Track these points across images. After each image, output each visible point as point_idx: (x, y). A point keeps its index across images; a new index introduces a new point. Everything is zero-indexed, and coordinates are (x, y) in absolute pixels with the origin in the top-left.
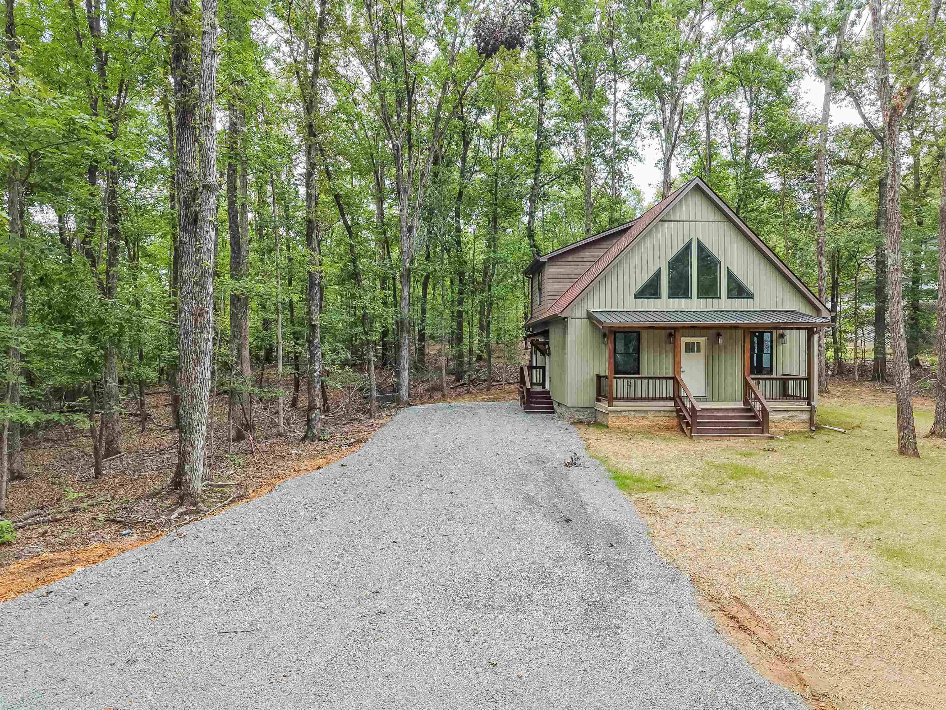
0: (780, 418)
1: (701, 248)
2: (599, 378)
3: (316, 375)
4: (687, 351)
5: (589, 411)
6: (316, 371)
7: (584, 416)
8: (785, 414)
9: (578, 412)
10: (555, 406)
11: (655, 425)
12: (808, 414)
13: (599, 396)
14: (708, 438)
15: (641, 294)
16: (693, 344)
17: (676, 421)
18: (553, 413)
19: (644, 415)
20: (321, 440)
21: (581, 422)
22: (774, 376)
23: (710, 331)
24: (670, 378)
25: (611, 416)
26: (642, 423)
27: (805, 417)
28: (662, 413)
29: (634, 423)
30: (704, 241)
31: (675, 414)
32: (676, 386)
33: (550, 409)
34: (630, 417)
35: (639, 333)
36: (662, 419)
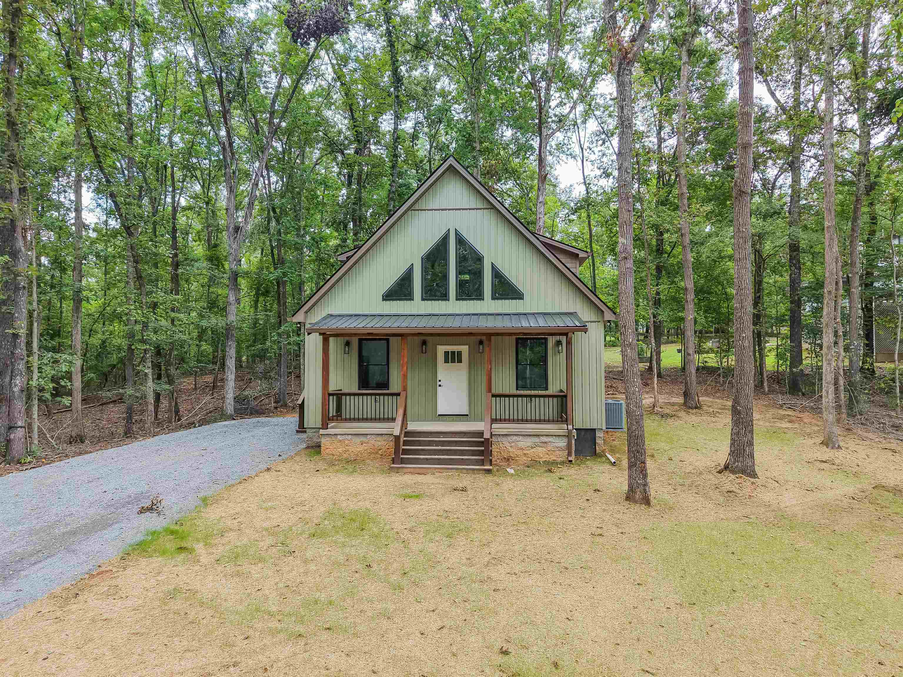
0: (529, 444)
1: (461, 241)
3: (16, 389)
4: (446, 361)
6: (15, 386)
8: (536, 440)
11: (377, 451)
12: (565, 440)
14: (409, 470)
15: (389, 296)
16: (453, 353)
19: (363, 439)
20: (20, 463)
22: (550, 392)
23: (473, 338)
25: (323, 440)
26: (361, 448)
27: (562, 443)
28: (385, 438)
29: (351, 449)
30: (465, 234)
34: (347, 442)
35: (388, 340)
36: (385, 444)
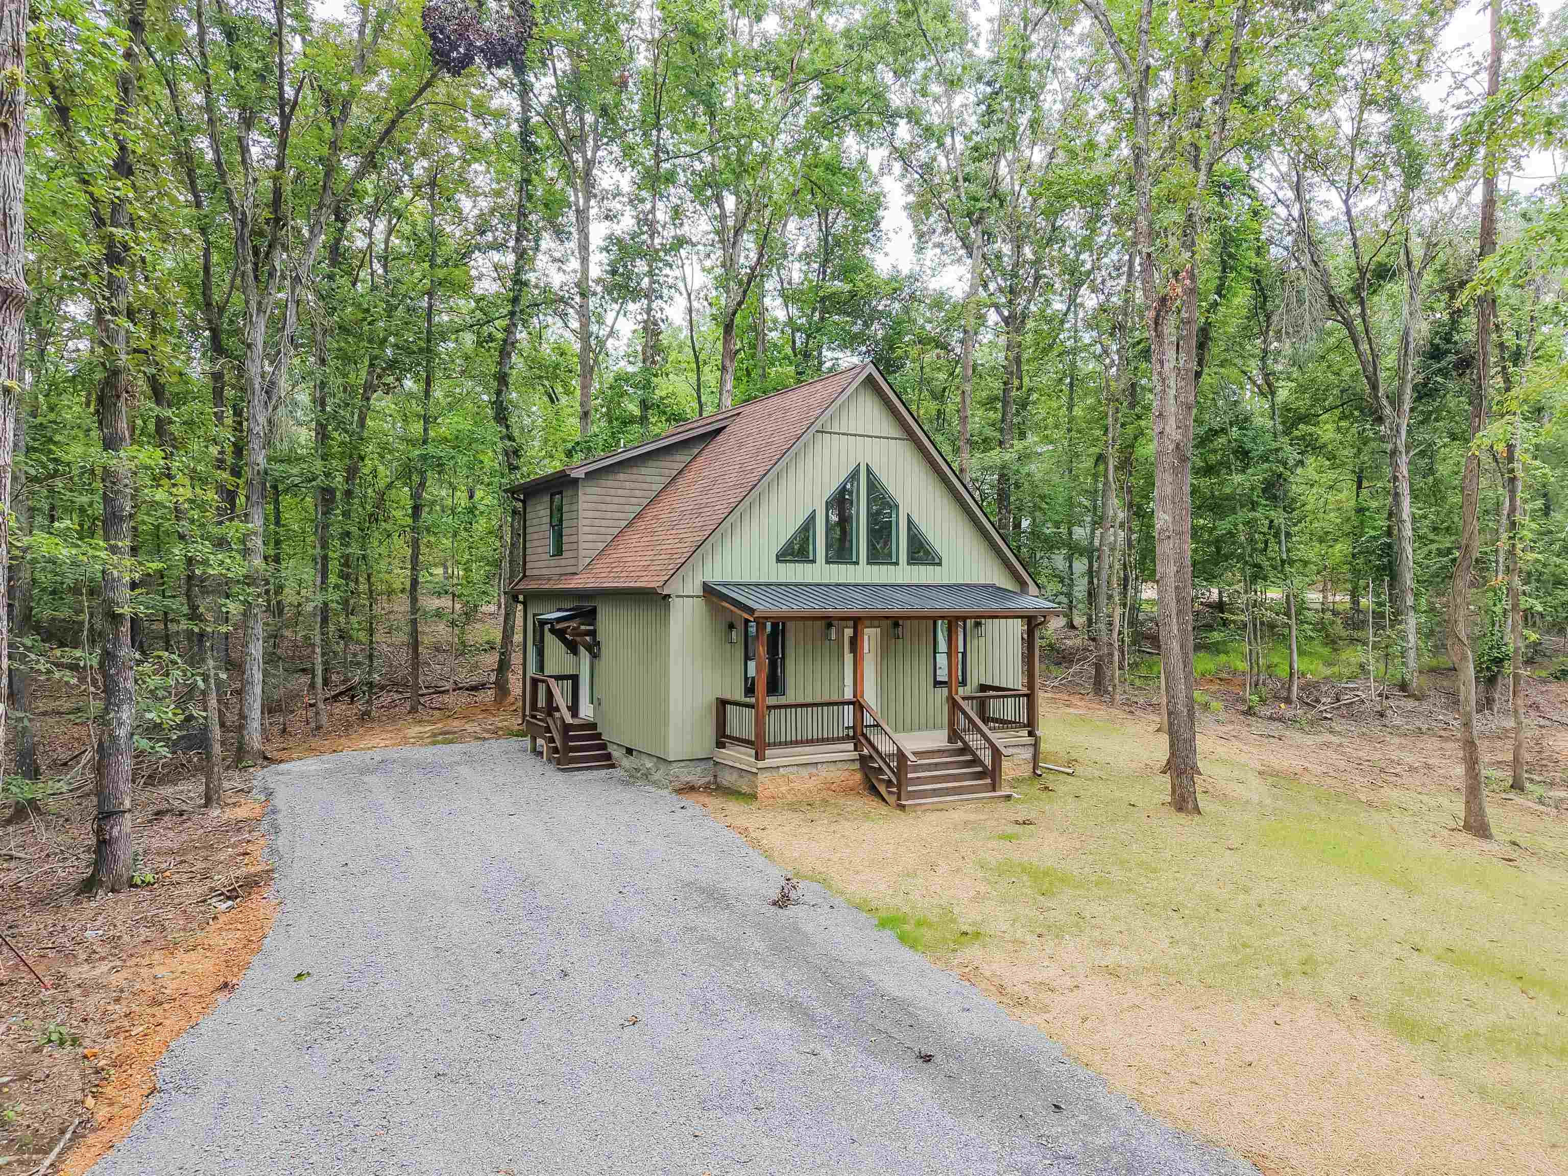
1: (872, 481)
2: (722, 703)
3: (122, 732)
5: (703, 765)
6: (120, 724)
7: (696, 775)
9: (685, 770)
10: (617, 753)
11: (828, 786)
12: (1031, 749)
13: (722, 738)
14: (927, 807)
17: (858, 776)
18: (613, 766)
19: (812, 771)
20: (136, 886)
21: (691, 789)
24: (849, 703)
25: (761, 777)
26: (811, 784)
27: (1028, 754)
28: (840, 765)
29: (798, 786)
30: (875, 469)
31: (857, 765)
32: (859, 715)
33: (606, 761)
34: (791, 777)
36: (837, 775)
